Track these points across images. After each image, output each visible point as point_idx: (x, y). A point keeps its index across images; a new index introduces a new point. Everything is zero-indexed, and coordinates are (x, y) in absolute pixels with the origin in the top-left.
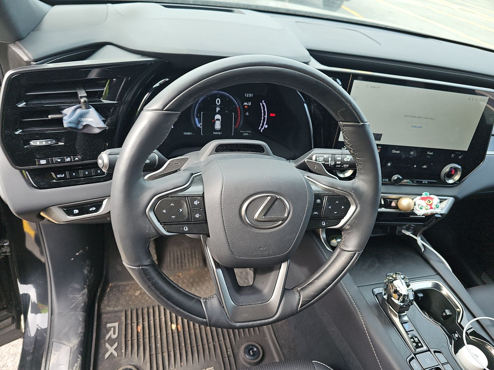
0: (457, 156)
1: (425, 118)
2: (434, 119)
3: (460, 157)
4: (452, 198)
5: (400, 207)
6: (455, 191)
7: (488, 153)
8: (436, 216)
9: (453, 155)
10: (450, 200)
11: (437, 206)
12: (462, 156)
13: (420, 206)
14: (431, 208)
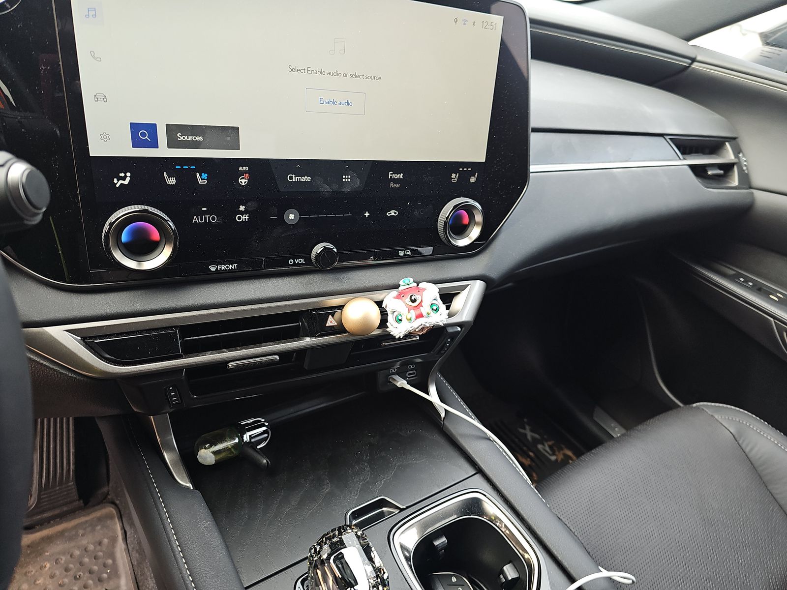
0: (465, 177)
1: (352, 76)
2: (380, 78)
3: (473, 180)
4: (478, 281)
5: (347, 326)
6: (479, 264)
7: (532, 168)
8: (450, 330)
9: (453, 176)
10: (476, 288)
11: (435, 308)
12: (476, 175)
13: (395, 314)
14: (420, 316)
